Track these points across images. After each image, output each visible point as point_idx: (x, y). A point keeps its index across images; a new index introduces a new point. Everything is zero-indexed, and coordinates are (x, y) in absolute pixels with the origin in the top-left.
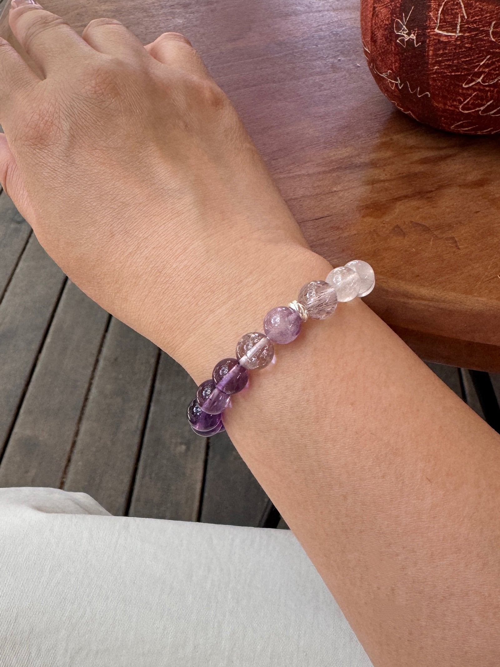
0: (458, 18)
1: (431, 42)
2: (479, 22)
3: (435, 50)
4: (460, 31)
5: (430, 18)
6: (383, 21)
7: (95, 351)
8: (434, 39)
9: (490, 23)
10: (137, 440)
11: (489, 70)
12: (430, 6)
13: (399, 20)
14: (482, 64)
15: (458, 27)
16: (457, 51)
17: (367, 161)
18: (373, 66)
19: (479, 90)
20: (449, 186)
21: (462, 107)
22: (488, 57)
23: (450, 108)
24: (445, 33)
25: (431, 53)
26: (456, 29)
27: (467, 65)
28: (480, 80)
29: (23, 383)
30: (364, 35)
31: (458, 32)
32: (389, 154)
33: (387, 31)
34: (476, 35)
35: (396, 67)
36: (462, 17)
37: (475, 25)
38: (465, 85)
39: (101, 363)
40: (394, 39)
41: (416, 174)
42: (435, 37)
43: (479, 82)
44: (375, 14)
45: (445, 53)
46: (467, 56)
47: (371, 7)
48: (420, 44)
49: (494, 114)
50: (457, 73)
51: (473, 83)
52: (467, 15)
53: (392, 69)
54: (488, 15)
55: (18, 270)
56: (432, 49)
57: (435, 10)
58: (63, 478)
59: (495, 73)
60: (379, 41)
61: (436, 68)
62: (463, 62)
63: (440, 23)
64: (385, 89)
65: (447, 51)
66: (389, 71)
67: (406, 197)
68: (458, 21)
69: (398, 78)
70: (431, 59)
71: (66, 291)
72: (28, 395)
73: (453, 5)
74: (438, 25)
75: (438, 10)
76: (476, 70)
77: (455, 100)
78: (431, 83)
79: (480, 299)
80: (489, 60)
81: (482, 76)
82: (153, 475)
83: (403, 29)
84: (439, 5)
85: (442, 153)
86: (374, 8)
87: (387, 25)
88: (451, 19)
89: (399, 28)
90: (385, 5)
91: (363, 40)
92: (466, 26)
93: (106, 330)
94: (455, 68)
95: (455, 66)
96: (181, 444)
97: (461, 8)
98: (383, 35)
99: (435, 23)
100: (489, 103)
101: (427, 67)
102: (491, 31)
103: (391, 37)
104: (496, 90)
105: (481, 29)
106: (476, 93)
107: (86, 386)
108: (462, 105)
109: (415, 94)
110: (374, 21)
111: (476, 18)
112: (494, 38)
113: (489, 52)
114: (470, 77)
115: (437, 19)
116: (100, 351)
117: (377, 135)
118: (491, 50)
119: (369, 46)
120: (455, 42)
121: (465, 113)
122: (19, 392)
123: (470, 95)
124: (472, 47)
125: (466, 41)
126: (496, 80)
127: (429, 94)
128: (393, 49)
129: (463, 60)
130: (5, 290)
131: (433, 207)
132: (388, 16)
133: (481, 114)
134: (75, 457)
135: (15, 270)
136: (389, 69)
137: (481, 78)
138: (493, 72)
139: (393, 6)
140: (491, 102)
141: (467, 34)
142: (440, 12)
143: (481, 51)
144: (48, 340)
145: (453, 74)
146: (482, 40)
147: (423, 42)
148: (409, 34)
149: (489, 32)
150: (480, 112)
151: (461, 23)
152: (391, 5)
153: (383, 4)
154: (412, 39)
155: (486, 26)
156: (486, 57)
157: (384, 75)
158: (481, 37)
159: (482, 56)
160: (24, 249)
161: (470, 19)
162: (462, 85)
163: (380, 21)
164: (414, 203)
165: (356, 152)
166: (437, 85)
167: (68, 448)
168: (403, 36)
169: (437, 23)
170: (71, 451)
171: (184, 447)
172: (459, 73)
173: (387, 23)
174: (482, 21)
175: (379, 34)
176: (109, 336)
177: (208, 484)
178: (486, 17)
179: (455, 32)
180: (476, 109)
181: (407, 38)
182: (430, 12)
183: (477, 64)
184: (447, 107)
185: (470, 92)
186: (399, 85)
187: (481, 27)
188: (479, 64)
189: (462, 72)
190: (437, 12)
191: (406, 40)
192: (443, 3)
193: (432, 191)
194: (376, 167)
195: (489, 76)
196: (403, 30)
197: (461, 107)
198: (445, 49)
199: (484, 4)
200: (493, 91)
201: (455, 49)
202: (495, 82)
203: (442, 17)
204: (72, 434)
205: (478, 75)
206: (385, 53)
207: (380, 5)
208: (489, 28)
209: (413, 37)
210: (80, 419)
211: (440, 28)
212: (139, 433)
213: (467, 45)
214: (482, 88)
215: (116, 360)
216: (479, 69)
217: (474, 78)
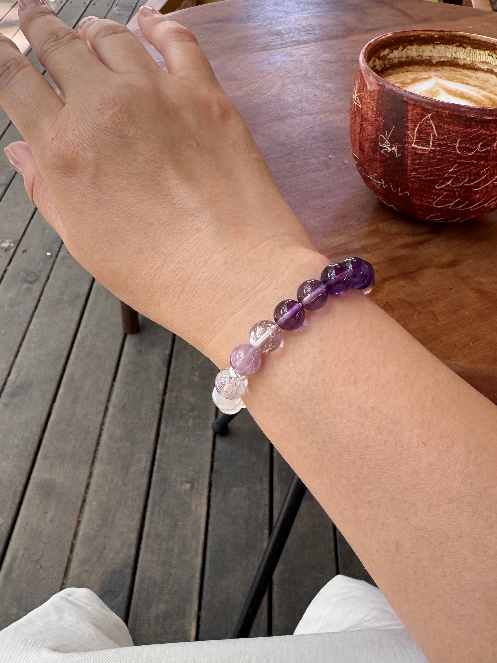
0: (430, 136)
1: (409, 154)
2: (447, 139)
3: (413, 160)
4: (433, 146)
5: (408, 135)
6: (369, 136)
7: (104, 400)
8: (412, 152)
9: (457, 140)
10: (145, 480)
11: (457, 176)
12: (408, 126)
13: (382, 136)
14: (450, 171)
15: (431, 143)
16: (430, 161)
17: (359, 247)
18: (361, 169)
19: (449, 191)
20: (428, 267)
21: (436, 203)
22: (456, 166)
23: (425, 204)
24: (420, 147)
25: (409, 162)
26: (429, 144)
27: (438, 171)
28: (449, 183)
29: (39, 430)
30: (354, 144)
31: (431, 146)
32: (377, 240)
33: (373, 144)
34: (445, 149)
35: (380, 172)
36: (434, 136)
37: (444, 142)
38: (438, 187)
39: (111, 410)
40: (379, 151)
41: (399, 258)
42: (412, 150)
43: (449, 185)
44: (362, 129)
45: (421, 163)
46: (438, 165)
47: (359, 124)
48: (400, 155)
49: (462, 208)
50: (430, 178)
51: (444, 185)
52: (438, 134)
53: (377, 173)
54: (455, 134)
55: (31, 326)
56: (410, 159)
57: (411, 130)
58: (79, 517)
59: (461, 178)
60: (366, 151)
61: (414, 173)
62: (435, 169)
63: (416, 139)
64: (372, 187)
65: (422, 161)
66: (375, 174)
67: (393, 277)
68: (430, 138)
69: (383, 180)
70: (410, 166)
71: (76, 344)
72: (44, 441)
73: (426, 126)
74: (415, 141)
75: (414, 130)
76: (446, 175)
77: (429, 198)
78: (410, 185)
79: (457, 363)
80: (456, 168)
81: (451, 180)
82: (162, 512)
83: (386, 142)
84: (415, 126)
85: (420, 238)
86: (362, 125)
87: (372, 138)
88: (425, 136)
89: (383, 142)
90: (370, 123)
91: (353, 148)
92: (437, 142)
93: (114, 379)
94: (429, 174)
95: (429, 172)
96: (187, 482)
97: (432, 128)
98: (369, 147)
99: (413, 140)
100: (457, 200)
101: (406, 173)
102: (457, 146)
103: (376, 148)
104: (462, 190)
105: (449, 145)
106: (446, 193)
107: (97, 432)
108: (436, 201)
109: (397, 193)
110: (361, 135)
111: (445, 136)
112: (459, 151)
113: (456, 163)
114: (441, 181)
115: (413, 137)
116: (109, 400)
117: (366, 224)
118: (457, 161)
119: (358, 153)
120: (428, 154)
121: (438, 208)
122: (37, 438)
123: (442, 194)
124: (442, 158)
125: (437, 154)
126: (462, 183)
127: (408, 193)
128: (378, 157)
129: (435, 168)
130: (20, 345)
131: (416, 286)
132: (373, 132)
133: (451, 209)
134: (89, 498)
135: (28, 326)
136: (374, 173)
137: (450, 182)
138: (459, 177)
139: (378, 125)
140: (459, 199)
141: (438, 149)
142: (416, 131)
143: (450, 162)
144: (61, 390)
145: (428, 178)
146: (450, 153)
147: (403, 154)
148: (391, 147)
149: (456, 147)
150: (450, 207)
151: (433, 140)
152: (376, 124)
153: (369, 123)
154: (393, 151)
155: (453, 143)
156: (454, 166)
157: (370, 177)
158: (449, 150)
159: (450, 165)
160: (36, 307)
161: (440, 137)
162: (435, 187)
163: (367, 135)
164: (401, 283)
165: (349, 240)
166: (414, 187)
167: (83, 489)
168: (387, 148)
169: (414, 140)
170: (86, 492)
171: (188, 486)
172: (433, 178)
173: (373, 137)
174: (450, 138)
175: (366, 146)
176: (117, 384)
177: (211, 519)
178: (453, 136)
179: (429, 147)
180: (447, 205)
181: (389, 150)
182: (408, 131)
183: (447, 171)
184: (423, 203)
185: (441, 192)
186: (383, 185)
187: (449, 143)
188: (449, 171)
189: (434, 177)
190: (413, 131)
191: (388, 151)
192: (418, 125)
193: (413, 272)
194: (367, 252)
195: (456, 180)
196: (386, 144)
197: (434, 203)
198: (420, 159)
199: (451, 126)
200: (460, 191)
201: (429, 159)
202: (461, 184)
203: (417, 135)
204: (86, 476)
205: (448, 179)
206: (371, 160)
207: (367, 123)
208: (456, 144)
209: (394, 149)
210: (93, 462)
211: (417, 143)
212: (147, 473)
213: (438, 157)
214: (451, 189)
215: (124, 406)
216: (448, 175)
217: (445, 182)
